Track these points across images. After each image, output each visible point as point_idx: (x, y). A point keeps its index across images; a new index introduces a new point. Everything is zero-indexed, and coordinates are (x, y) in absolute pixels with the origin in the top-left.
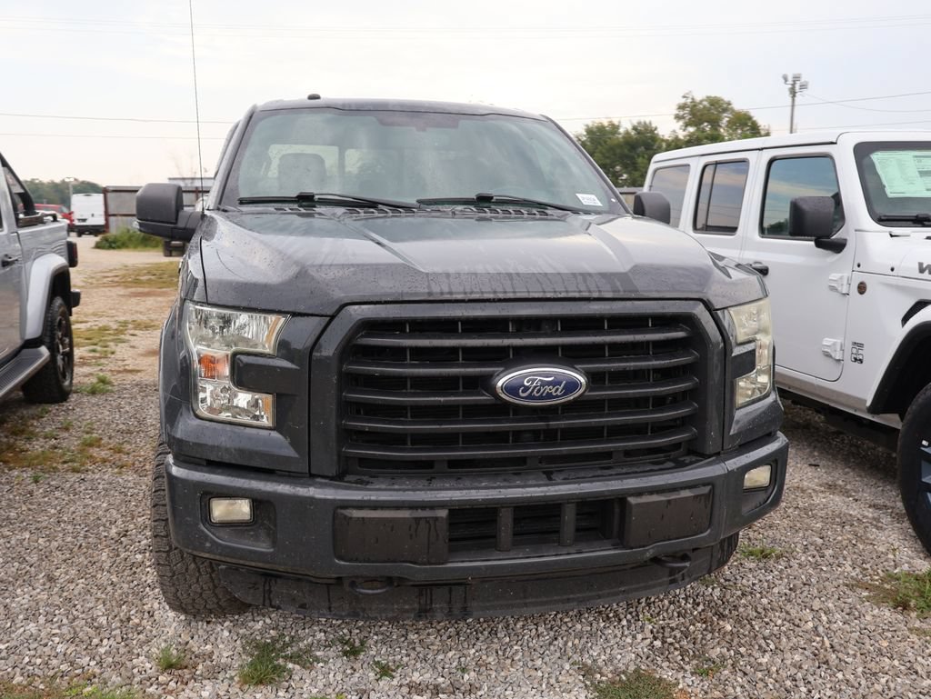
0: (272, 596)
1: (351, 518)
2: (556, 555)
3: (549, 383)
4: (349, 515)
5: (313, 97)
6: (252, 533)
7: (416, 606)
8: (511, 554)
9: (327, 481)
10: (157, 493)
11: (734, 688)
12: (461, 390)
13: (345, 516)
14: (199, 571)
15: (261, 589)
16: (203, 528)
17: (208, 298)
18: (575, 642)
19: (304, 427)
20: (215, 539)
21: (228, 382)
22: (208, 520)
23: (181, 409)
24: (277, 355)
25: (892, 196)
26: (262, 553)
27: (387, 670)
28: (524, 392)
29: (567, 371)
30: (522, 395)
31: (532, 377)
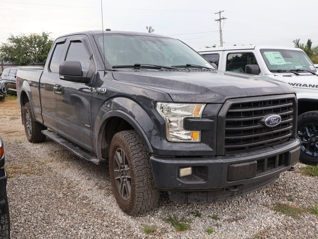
0: (188, 200)
1: (234, 167)
2: (276, 171)
3: (275, 120)
4: (234, 166)
5: (107, 30)
6: (193, 178)
9: (222, 157)
10: (138, 172)
11: (304, 202)
12: (254, 124)
14: (152, 197)
15: (184, 198)
16: (178, 179)
17: (173, 100)
18: (253, 199)
19: (215, 140)
20: (183, 182)
21: (182, 128)
22: (179, 176)
23: (161, 140)
24: (202, 118)
25: (271, 64)
26: (202, 184)
27: (215, 218)
28: (271, 123)
29: (278, 116)
30: (271, 124)
31: (272, 118)
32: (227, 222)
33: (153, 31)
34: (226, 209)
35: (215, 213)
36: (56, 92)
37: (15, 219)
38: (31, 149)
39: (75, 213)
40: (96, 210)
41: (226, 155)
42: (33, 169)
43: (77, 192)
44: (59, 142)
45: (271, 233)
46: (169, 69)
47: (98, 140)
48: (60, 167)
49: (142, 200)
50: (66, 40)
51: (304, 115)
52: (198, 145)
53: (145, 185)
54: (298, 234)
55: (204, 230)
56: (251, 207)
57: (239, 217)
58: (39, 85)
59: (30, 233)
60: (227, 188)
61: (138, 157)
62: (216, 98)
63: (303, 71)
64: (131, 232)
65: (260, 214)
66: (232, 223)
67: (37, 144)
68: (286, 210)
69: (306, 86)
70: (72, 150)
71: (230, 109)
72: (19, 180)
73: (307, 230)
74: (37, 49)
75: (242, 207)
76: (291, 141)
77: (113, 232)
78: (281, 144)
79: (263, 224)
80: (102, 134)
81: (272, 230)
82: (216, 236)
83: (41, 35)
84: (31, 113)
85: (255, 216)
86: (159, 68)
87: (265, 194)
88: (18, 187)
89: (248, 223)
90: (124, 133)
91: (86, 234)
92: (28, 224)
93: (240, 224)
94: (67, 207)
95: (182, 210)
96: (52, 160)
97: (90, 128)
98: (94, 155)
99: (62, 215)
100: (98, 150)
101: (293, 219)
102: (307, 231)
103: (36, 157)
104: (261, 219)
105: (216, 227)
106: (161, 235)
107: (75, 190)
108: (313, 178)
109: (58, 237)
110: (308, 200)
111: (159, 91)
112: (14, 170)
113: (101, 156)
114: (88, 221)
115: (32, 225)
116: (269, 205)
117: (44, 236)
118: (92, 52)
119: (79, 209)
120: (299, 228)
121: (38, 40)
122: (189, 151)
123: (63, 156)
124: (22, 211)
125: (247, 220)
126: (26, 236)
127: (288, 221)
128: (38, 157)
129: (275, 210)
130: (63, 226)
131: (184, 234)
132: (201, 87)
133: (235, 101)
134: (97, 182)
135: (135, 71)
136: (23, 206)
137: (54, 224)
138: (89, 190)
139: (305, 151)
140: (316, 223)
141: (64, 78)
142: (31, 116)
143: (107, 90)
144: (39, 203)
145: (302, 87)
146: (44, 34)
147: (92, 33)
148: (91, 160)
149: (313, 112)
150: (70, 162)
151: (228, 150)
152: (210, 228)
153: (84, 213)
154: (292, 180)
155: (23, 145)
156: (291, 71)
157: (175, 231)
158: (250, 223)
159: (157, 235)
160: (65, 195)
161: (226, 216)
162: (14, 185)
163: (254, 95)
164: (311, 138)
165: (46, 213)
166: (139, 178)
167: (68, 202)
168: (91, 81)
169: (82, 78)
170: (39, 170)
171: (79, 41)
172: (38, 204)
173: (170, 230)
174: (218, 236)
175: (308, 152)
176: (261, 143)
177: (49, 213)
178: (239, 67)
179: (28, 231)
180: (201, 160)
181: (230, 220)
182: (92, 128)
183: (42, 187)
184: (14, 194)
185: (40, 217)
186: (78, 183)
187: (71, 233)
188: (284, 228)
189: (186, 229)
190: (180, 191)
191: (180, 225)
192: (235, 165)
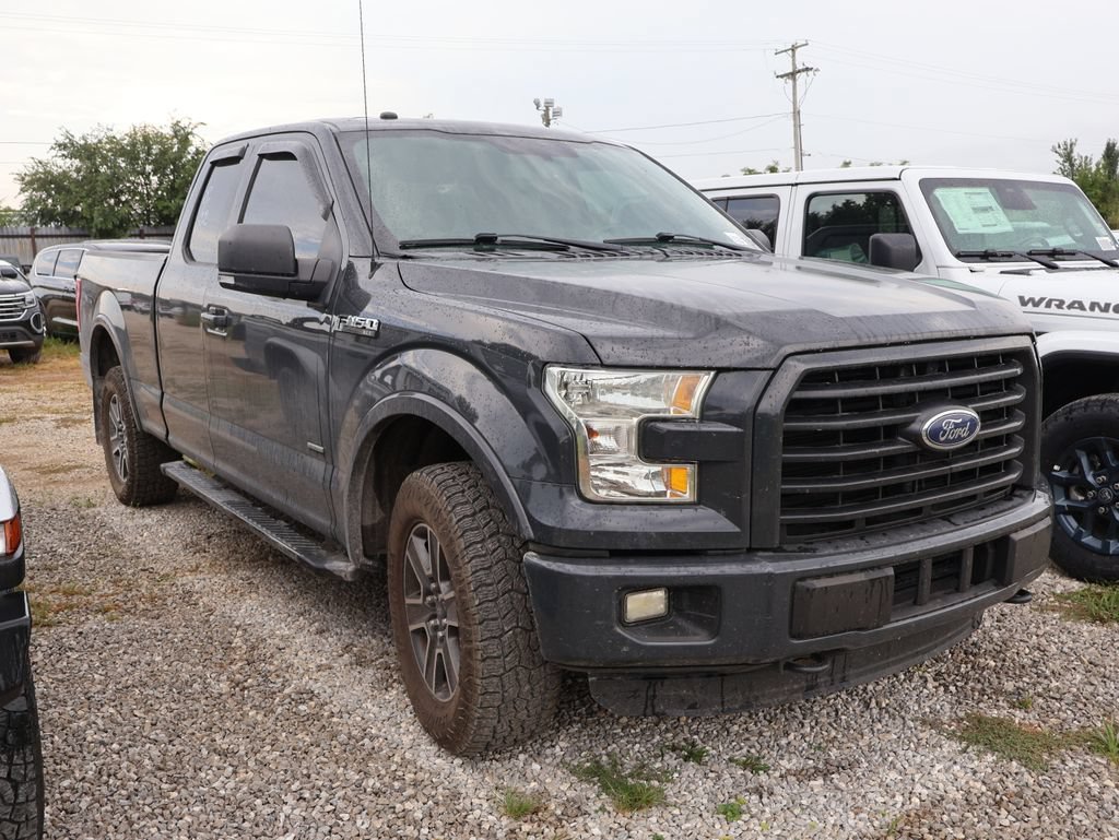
0: (656, 701)
1: (814, 589)
2: (962, 602)
3: (959, 425)
4: (811, 587)
6: (672, 628)
8: (930, 606)
9: (771, 554)
10: (484, 606)
11: (1065, 712)
12: (882, 440)
13: (808, 590)
14: (532, 694)
15: (643, 694)
16: (619, 630)
17: (602, 358)
18: (887, 701)
19: (746, 496)
20: (635, 640)
21: (634, 457)
22: (622, 621)
23: (561, 494)
24: (703, 418)
25: (960, 232)
26: (700, 646)
27: (752, 765)
28: (943, 436)
29: (969, 412)
30: (942, 439)
31: (948, 420)
32: (794, 779)
33: (557, 113)
34: (792, 737)
35: (753, 751)
36: (209, 330)
37: (64, 767)
38: (127, 527)
39: (268, 748)
40: (343, 737)
41: (785, 547)
42: (129, 595)
43: (278, 676)
44: (219, 502)
45: (945, 818)
46: (597, 251)
47: (349, 496)
48: (223, 589)
49: (496, 704)
50: (243, 151)
51: (1071, 410)
52: (688, 513)
53: (507, 651)
54: (1040, 821)
55: (712, 806)
56: (878, 730)
57: (836, 764)
58: (154, 306)
59: (113, 813)
60: (791, 660)
61: (484, 556)
62: (749, 351)
63: (1074, 254)
64: (458, 811)
65: (910, 753)
66: (812, 783)
67: (146, 512)
68: (1001, 738)
69: (1082, 307)
70: (264, 530)
71: (797, 390)
72: (81, 633)
73: (1069, 808)
74: (154, 179)
75: (848, 728)
76: (1017, 500)
77: (397, 811)
78: (983, 509)
79: (918, 789)
80: (362, 477)
81: (948, 807)
82: (752, 826)
83: (168, 131)
84: (125, 403)
85: (890, 759)
86: (560, 247)
87: (930, 686)
88: (76, 659)
89: (867, 783)
90: (438, 472)
91: (304, 818)
92: (106, 783)
93: (837, 788)
94: (243, 727)
95: (637, 740)
96: (197, 567)
97: (324, 454)
98: (335, 547)
99: (224, 754)
100: (350, 531)
101: (1023, 769)
102: (1070, 812)
103: (143, 554)
104: (910, 770)
105: (755, 798)
106: (564, 822)
107: (272, 668)
108: (1103, 630)
109: (208, 827)
110: (1081, 706)
111: (552, 327)
112: (64, 600)
113: (359, 551)
114: (313, 776)
115: (123, 786)
116: (943, 723)
117: (160, 826)
118: (332, 193)
119: (284, 734)
120: (1043, 800)
121: (155, 149)
122: (656, 533)
123: (235, 551)
124: (89, 739)
125: (864, 775)
126: (100, 823)
127: (1004, 778)
128: (148, 555)
129: (961, 739)
130: (229, 792)
131: (643, 822)
132: (700, 314)
133: (814, 361)
134: (350, 641)
135: (478, 260)
136: (94, 723)
137: (196, 783)
138: (319, 668)
139: (1079, 534)
140: (1105, 783)
141: (232, 282)
142: (126, 414)
143: (380, 323)
144: (149, 711)
145: (1066, 311)
146: (176, 126)
147: (333, 128)
148: (327, 566)
149: (1103, 397)
150: (260, 573)
151: (793, 529)
152: (733, 800)
153: (300, 749)
154: (1030, 635)
155: (99, 513)
156: (1030, 253)
157: (610, 809)
158: (872, 783)
159: (550, 823)
160: (237, 685)
161: (790, 760)
162: (63, 649)
163: (882, 340)
164: (1098, 490)
165: (170, 747)
166: (486, 627)
167: (246, 708)
168: (327, 293)
169: (295, 281)
170: (152, 599)
171: (287, 156)
172: (143, 715)
173: (594, 808)
174: (758, 828)
175: (1088, 540)
176: (908, 508)
177: (180, 748)
178: (850, 244)
179: (109, 808)
180: (697, 564)
181: (804, 772)
182: (329, 455)
183: (160, 658)
184: (63, 681)
185: (150, 758)
186: (282, 645)
187: (252, 814)
188: (991, 801)
189: (649, 803)
190: (627, 671)
191: (630, 790)
192: (815, 582)
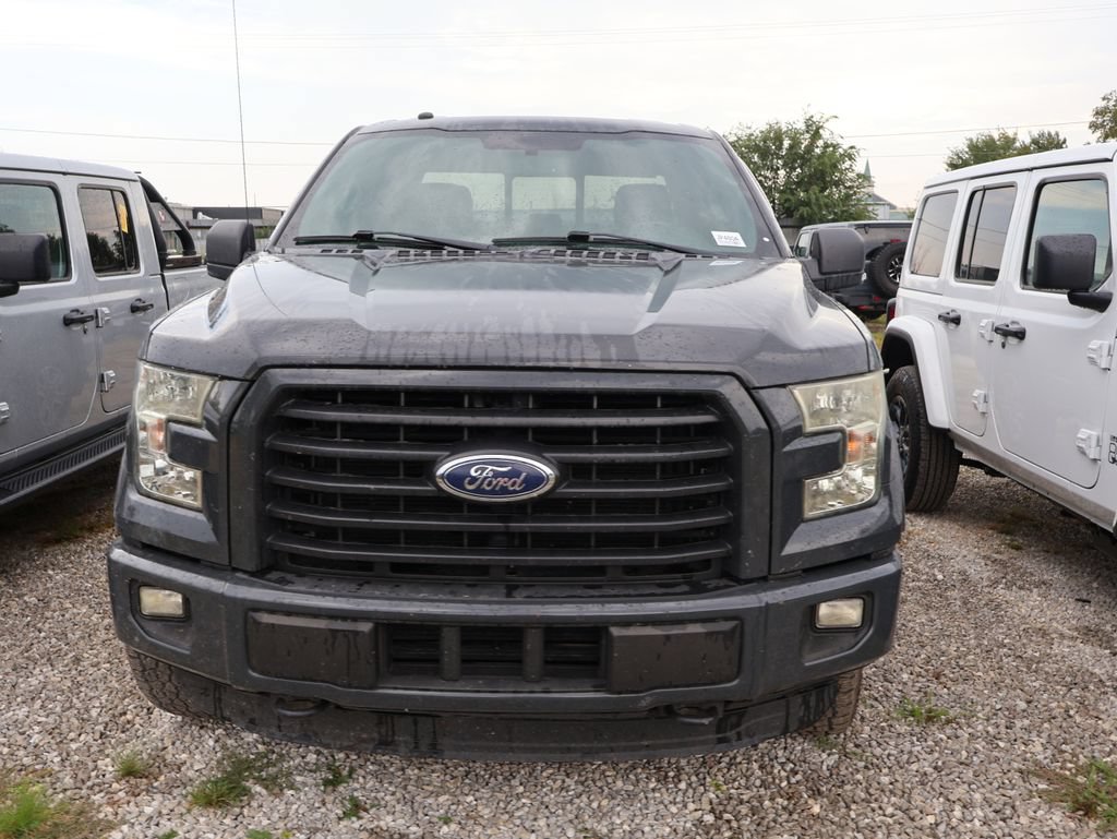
1: (261, 623)
3: (503, 475)
4: (260, 620)
6: (181, 630)
7: (376, 735)
8: (457, 686)
9: (247, 577)
12: (402, 477)
13: (256, 621)
16: (132, 619)
17: (148, 356)
19: (223, 510)
20: (142, 632)
22: (140, 611)
24: (203, 424)
28: (470, 483)
29: (529, 460)
30: (470, 487)
31: (481, 465)
74: (782, 173)
133: (297, 376)
192: (265, 616)
